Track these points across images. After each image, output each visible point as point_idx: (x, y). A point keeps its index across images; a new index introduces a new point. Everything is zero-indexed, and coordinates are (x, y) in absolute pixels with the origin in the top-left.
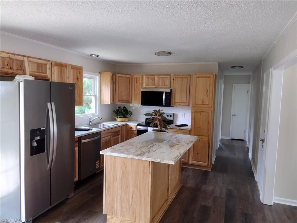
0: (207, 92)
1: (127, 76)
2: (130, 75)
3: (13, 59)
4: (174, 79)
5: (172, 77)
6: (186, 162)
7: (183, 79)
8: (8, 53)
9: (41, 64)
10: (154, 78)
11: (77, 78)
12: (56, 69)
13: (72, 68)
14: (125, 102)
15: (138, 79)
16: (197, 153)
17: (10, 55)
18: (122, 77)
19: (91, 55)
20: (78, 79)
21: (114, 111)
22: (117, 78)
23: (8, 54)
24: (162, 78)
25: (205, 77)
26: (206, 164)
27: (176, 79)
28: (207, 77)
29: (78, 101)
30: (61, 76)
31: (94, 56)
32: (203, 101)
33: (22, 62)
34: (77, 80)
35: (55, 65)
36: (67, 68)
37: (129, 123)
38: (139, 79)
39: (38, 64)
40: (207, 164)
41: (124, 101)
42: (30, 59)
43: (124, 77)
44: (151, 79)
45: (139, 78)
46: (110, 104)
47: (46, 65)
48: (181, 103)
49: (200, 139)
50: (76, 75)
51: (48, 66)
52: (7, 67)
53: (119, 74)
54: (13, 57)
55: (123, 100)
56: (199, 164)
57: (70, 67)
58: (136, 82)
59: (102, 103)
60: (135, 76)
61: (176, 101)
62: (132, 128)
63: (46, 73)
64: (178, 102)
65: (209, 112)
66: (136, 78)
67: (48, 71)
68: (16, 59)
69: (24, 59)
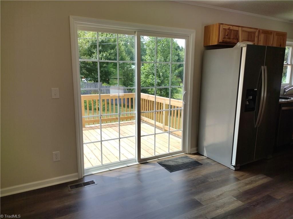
3: (231, 30)
8: (228, 25)
9: (251, 32)
12: (262, 37)
17: (230, 26)
20: (281, 45)
33: (237, 32)
35: (262, 33)
36: (272, 35)
39: (249, 32)
42: (244, 29)
50: (279, 41)
51: (256, 34)
52: (227, 37)
54: (231, 28)
57: (275, 34)
63: (254, 41)
67: (256, 39)
68: (234, 29)
69: (239, 29)
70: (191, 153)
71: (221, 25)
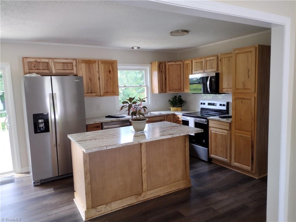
0: (249, 72)
1: (177, 63)
2: (182, 61)
3: (39, 62)
4: (220, 60)
5: (219, 57)
6: (228, 162)
7: (230, 58)
9: (67, 63)
10: (202, 62)
11: (108, 70)
12: (83, 66)
13: (101, 63)
14: (176, 91)
15: (188, 65)
16: (239, 153)
17: (36, 59)
18: (172, 65)
19: (133, 48)
20: (110, 72)
21: (169, 100)
22: (167, 67)
23: (34, 59)
24: (210, 60)
25: (246, 52)
26: (249, 168)
27: (223, 59)
28: (248, 52)
29: (112, 91)
30: (89, 71)
31: (135, 48)
32: (244, 85)
33: (48, 63)
34: (108, 73)
35: (82, 62)
36: (97, 64)
37: (176, 113)
38: (190, 65)
39: (63, 63)
40: (251, 169)
41: (176, 89)
42: (55, 60)
43: (175, 64)
44: (199, 63)
45: (189, 63)
46: (158, 93)
47: (72, 63)
48: (229, 88)
49: (242, 135)
50: (107, 68)
51: (74, 64)
52: (34, 68)
53: (169, 62)
54: (39, 60)
55: (174, 89)
56: (242, 167)
57: (100, 62)
58: (187, 69)
59: (153, 93)
60: (186, 62)
61: (224, 87)
62: (179, 118)
63: (73, 69)
64: (226, 87)
65: (251, 99)
66: (187, 64)
67: (75, 68)
68: (42, 61)
69: (49, 61)
70: (23, 172)
71: (25, 59)
